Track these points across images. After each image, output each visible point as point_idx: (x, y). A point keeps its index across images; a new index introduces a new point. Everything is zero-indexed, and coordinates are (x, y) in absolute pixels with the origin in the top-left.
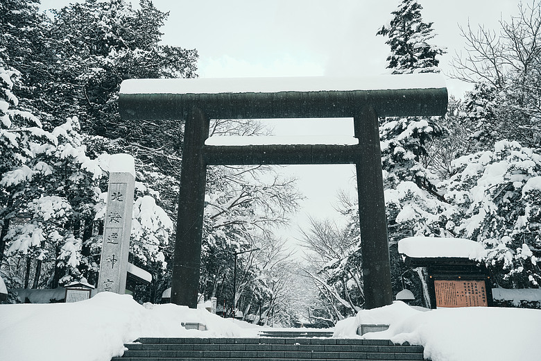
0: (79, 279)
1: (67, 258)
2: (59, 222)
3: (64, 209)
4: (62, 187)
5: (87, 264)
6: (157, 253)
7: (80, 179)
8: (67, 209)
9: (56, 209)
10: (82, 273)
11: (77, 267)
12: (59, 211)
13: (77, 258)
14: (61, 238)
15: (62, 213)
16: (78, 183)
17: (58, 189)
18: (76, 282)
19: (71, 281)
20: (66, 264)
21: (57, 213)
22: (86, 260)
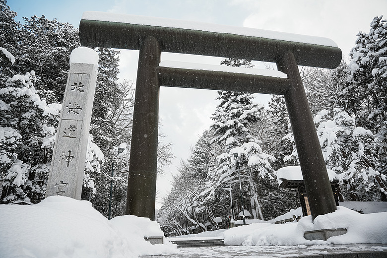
0: (23, 199)
1: (13, 178)
2: (9, 148)
3: (15, 137)
4: (15, 122)
5: (31, 186)
6: (89, 181)
7: (32, 115)
8: (18, 138)
9: (8, 136)
10: (26, 193)
11: (22, 186)
12: (10, 138)
13: (23, 179)
14: (9, 161)
15: (13, 140)
16: (29, 118)
17: (12, 123)
18: (20, 201)
19: (15, 200)
20: (11, 183)
21: (8, 140)
22: (30, 183)
